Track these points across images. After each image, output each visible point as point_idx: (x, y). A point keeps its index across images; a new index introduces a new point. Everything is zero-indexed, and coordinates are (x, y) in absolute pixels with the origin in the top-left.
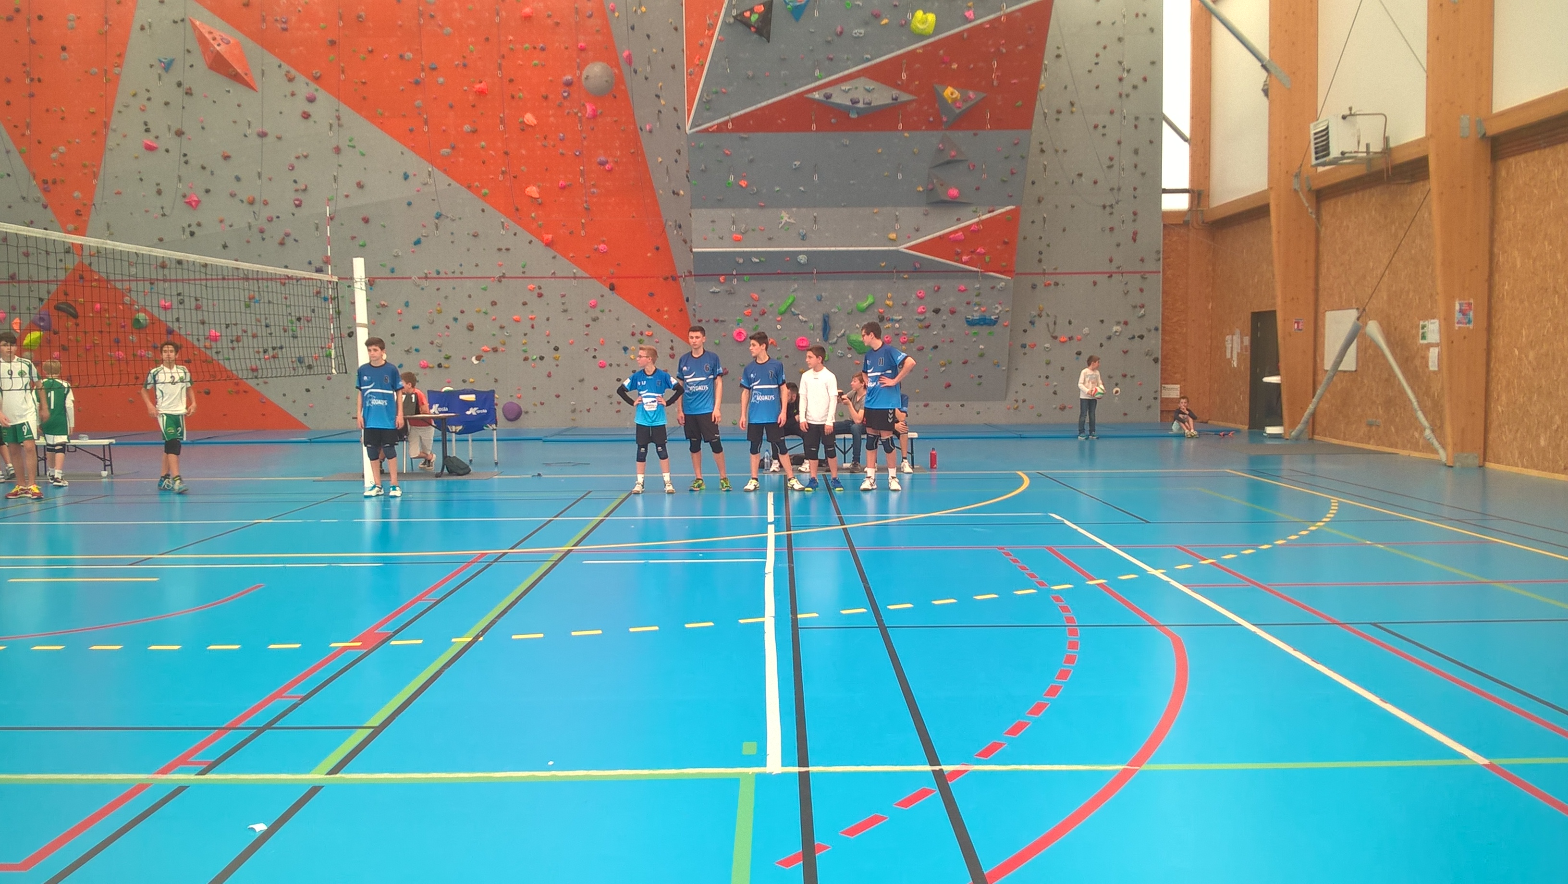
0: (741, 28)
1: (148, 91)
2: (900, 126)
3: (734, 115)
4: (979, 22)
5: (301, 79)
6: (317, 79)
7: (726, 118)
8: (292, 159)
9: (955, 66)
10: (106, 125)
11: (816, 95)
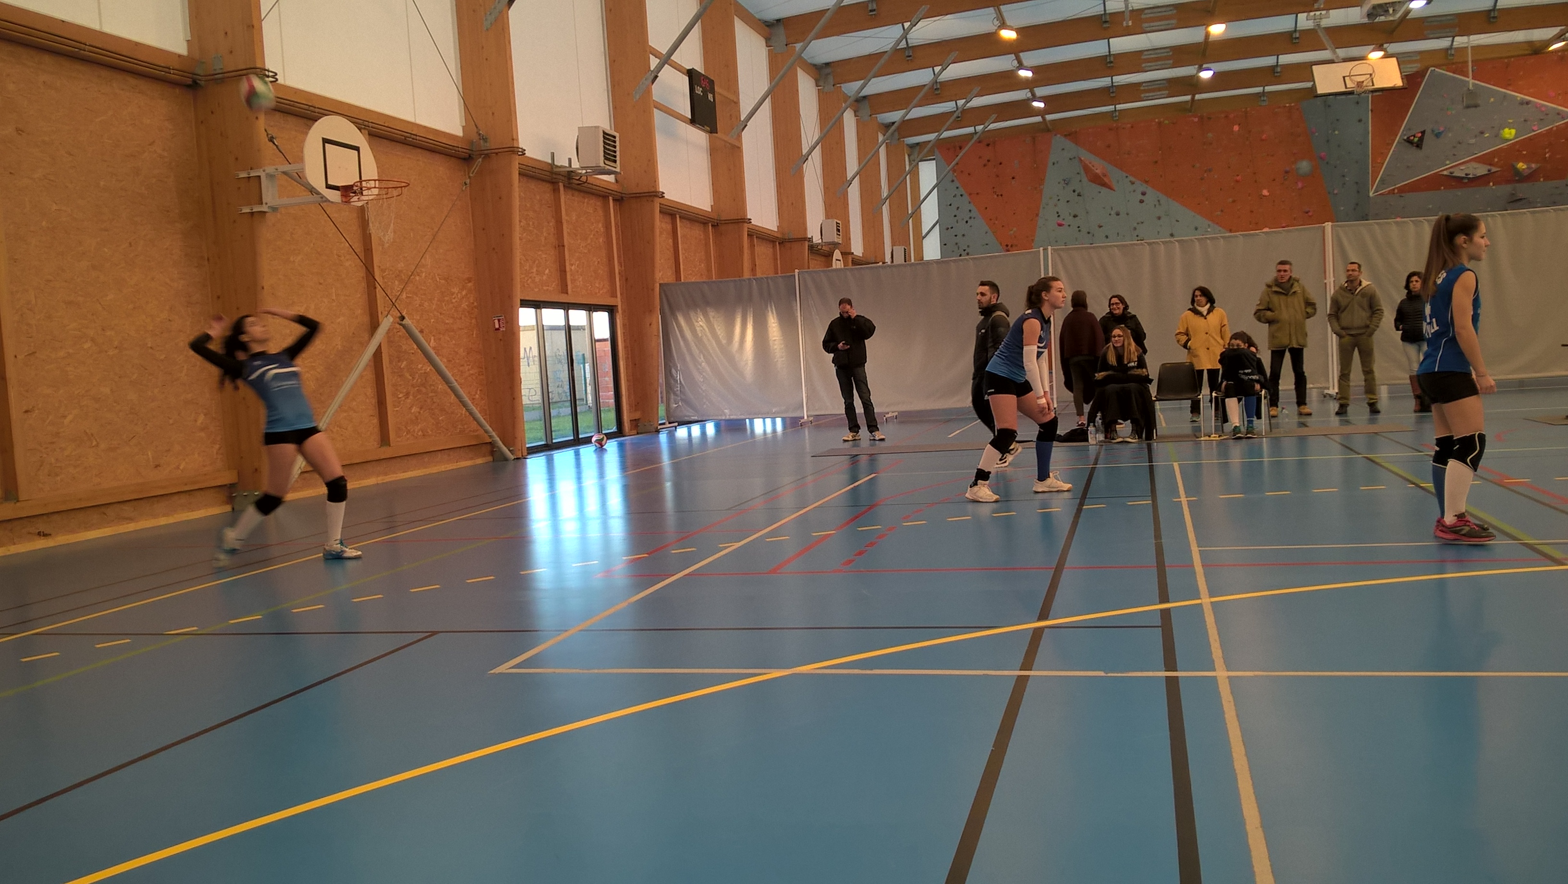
0: (1407, 144)
1: (1058, 196)
2: (1491, 184)
3: (1397, 186)
4: (1540, 131)
5: (1138, 182)
6: (1146, 182)
7: (1394, 187)
8: (1135, 225)
9: (1525, 153)
10: (1037, 215)
11: (1445, 173)
